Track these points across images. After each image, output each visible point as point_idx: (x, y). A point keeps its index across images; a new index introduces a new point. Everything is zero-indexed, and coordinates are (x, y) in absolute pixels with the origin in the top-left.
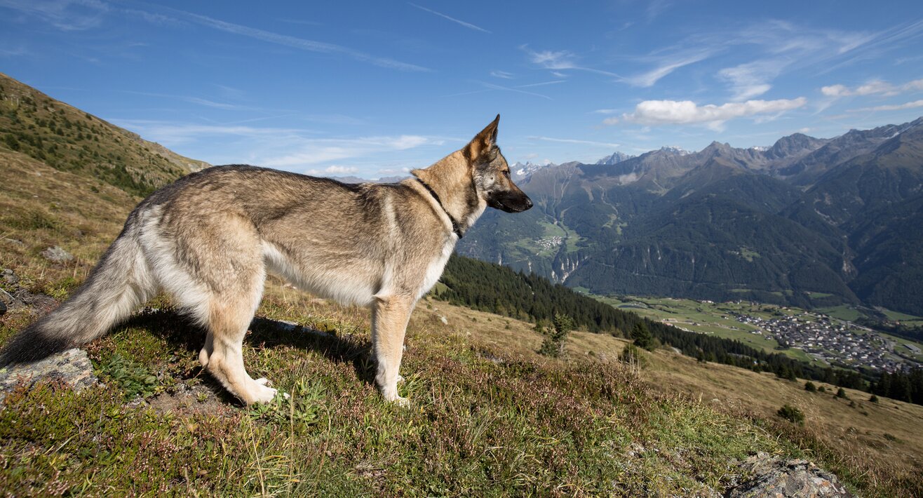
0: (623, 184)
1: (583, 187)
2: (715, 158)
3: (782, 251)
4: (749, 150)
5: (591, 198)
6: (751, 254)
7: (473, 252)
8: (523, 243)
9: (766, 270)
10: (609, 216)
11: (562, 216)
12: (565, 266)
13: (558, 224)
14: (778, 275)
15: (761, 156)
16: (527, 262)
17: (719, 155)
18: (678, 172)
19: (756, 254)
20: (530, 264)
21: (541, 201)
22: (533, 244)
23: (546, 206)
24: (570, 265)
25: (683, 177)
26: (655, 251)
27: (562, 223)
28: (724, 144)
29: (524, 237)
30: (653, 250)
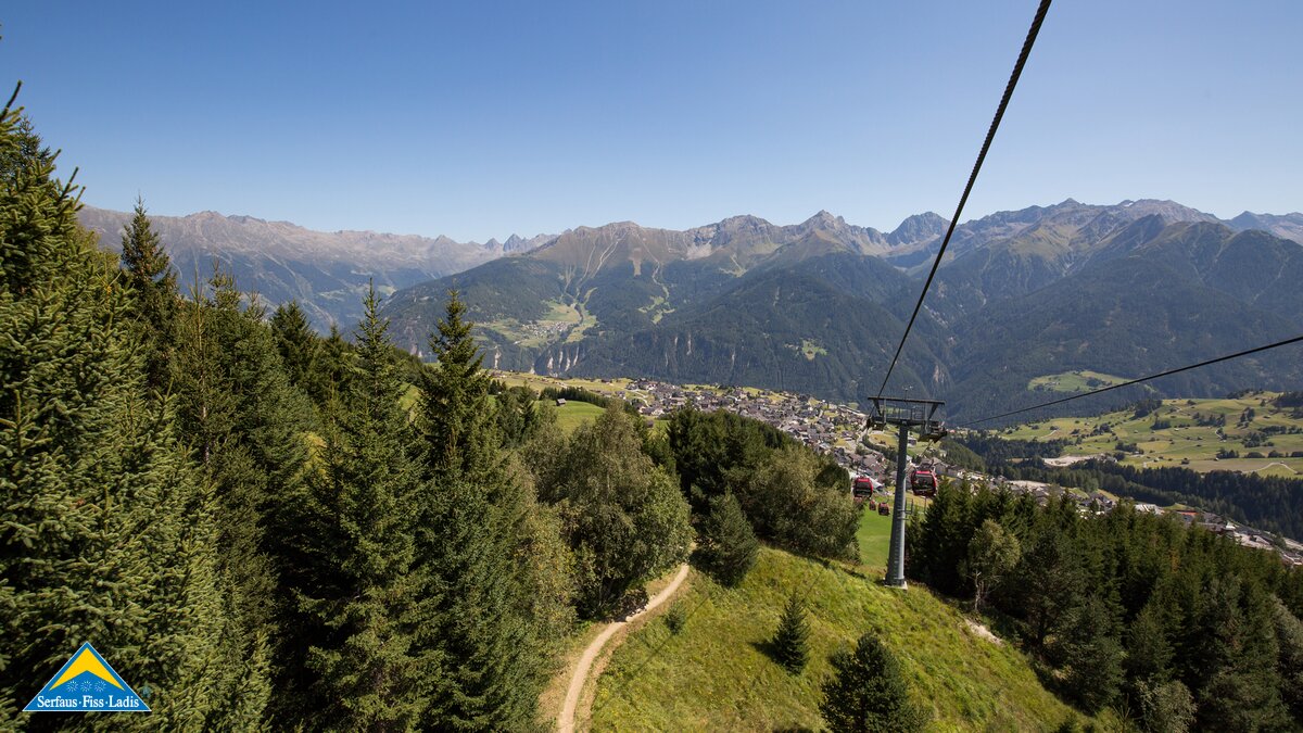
0: (690, 258)
1: (631, 258)
2: (818, 232)
3: (860, 349)
4: (869, 229)
5: (638, 272)
6: (815, 350)
7: (409, 333)
8: (498, 326)
9: (829, 372)
10: (652, 298)
11: (588, 295)
12: (556, 363)
13: (577, 308)
14: (843, 381)
15: (883, 240)
16: (494, 352)
17: (823, 228)
18: (767, 249)
19: (823, 351)
20: (497, 356)
21: (563, 274)
22: (516, 328)
23: (569, 281)
24: (564, 362)
25: (773, 254)
26: (685, 342)
27: (582, 306)
28: (836, 216)
29: (506, 317)
30: (682, 341)
